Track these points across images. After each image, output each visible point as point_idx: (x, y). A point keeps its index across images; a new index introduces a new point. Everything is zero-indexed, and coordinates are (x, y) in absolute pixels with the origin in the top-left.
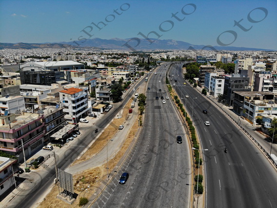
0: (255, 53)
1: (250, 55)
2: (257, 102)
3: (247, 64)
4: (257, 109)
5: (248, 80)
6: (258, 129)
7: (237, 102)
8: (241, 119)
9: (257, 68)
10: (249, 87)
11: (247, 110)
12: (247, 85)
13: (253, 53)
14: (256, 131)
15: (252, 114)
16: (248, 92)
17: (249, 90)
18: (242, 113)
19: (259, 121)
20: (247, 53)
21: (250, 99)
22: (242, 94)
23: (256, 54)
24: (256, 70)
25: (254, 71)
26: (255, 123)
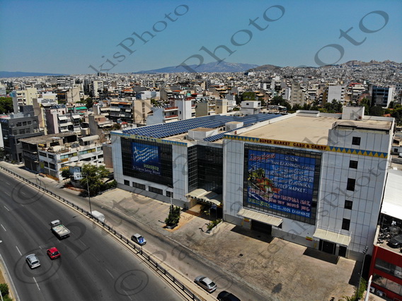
0: (38, 79)
1: (31, 84)
2: (56, 148)
3: (29, 96)
4: (58, 157)
5: (36, 120)
6: (67, 185)
7: (27, 155)
8: (40, 178)
9: (46, 101)
10: (41, 129)
11: (46, 163)
12: (37, 127)
13: (36, 80)
14: (65, 189)
15: (53, 166)
16: (41, 137)
17: (41, 134)
18: (39, 168)
19: (66, 174)
20: (27, 80)
21: (45, 146)
22: (32, 141)
23: (40, 80)
24: (45, 105)
25: (42, 106)
26: (61, 178)
